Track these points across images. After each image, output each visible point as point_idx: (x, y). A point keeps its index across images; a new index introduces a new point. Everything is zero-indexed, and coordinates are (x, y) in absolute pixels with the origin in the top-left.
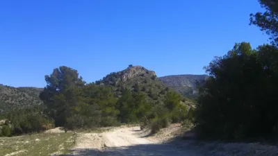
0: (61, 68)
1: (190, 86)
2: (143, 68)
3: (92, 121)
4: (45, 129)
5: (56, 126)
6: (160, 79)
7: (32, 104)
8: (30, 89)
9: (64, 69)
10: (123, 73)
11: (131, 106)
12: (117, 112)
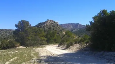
0: (22, 21)
1: (72, 28)
2: (53, 21)
3: (36, 43)
4: (16, 47)
5: (21, 45)
6: (60, 25)
7: (6, 36)
8: (6, 30)
9: (23, 21)
10: (44, 23)
11: (51, 36)
12: (46, 39)
